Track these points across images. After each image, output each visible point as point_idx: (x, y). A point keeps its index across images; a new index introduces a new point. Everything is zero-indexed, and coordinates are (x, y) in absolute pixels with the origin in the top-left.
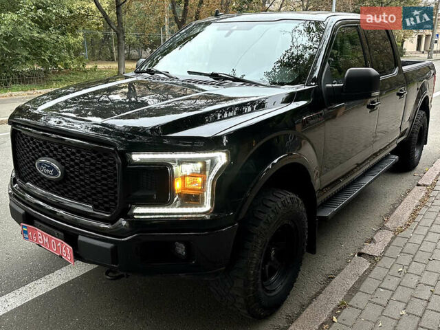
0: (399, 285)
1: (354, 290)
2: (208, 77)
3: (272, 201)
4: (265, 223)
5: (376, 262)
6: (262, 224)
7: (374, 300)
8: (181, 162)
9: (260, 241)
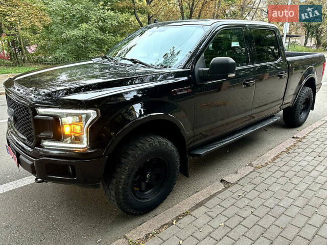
0: (233, 205)
1: (201, 204)
2: (130, 62)
3: (142, 143)
4: (132, 157)
5: (229, 187)
6: (130, 158)
7: (209, 213)
8: (68, 115)
9: (127, 168)
